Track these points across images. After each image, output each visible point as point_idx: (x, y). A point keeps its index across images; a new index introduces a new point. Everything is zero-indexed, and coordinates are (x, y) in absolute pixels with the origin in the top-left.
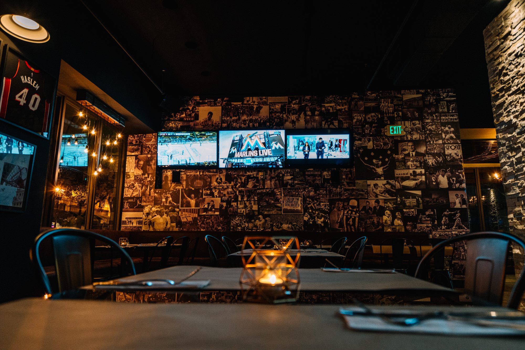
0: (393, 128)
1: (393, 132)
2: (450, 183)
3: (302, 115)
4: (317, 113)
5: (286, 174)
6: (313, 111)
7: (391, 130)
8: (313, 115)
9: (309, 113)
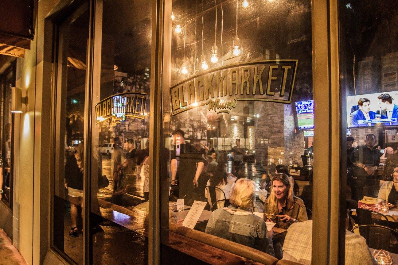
2: (201, 137)
3: (134, 87)
4: (142, 87)
6: (140, 85)
8: (140, 88)
9: (138, 87)
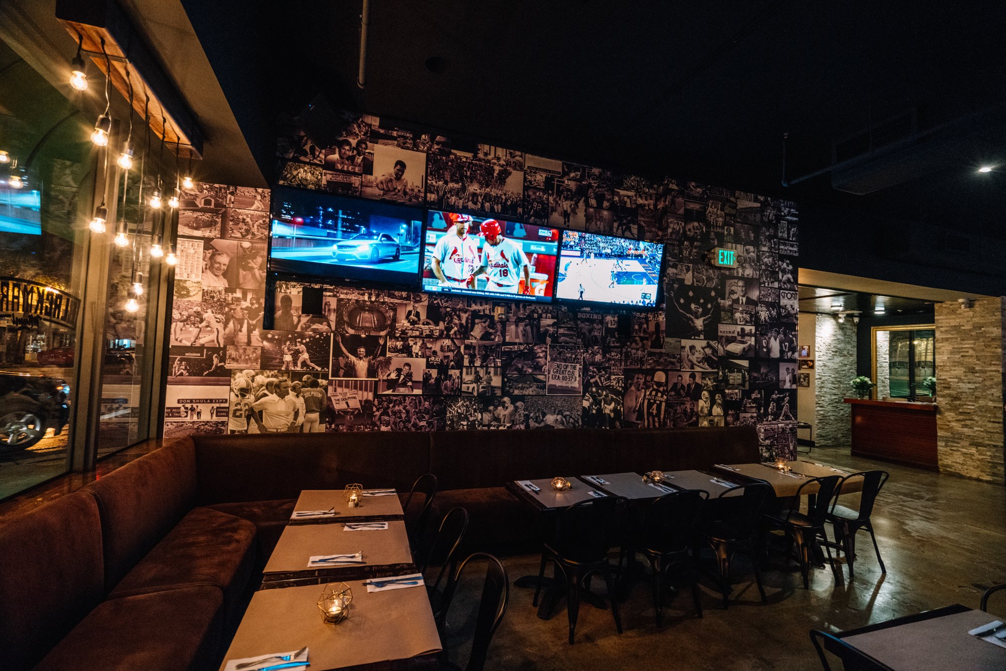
0: (723, 254)
1: (723, 260)
5: (544, 315)
7: (721, 257)
